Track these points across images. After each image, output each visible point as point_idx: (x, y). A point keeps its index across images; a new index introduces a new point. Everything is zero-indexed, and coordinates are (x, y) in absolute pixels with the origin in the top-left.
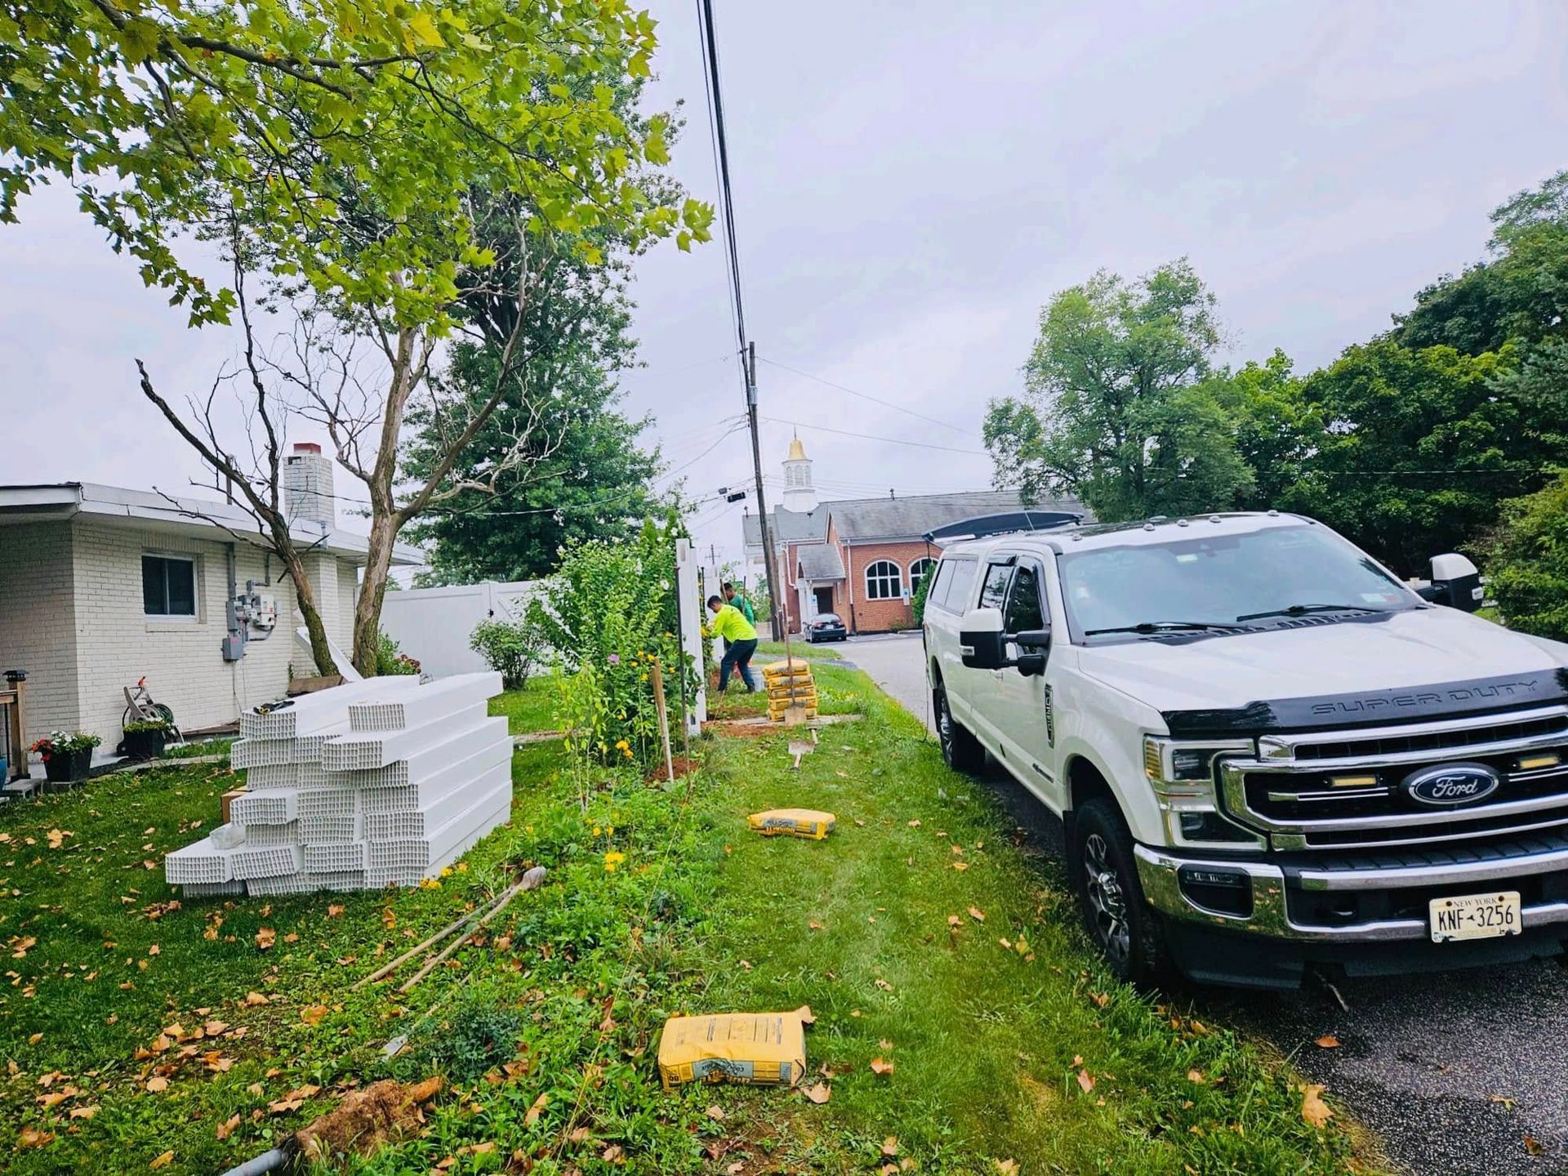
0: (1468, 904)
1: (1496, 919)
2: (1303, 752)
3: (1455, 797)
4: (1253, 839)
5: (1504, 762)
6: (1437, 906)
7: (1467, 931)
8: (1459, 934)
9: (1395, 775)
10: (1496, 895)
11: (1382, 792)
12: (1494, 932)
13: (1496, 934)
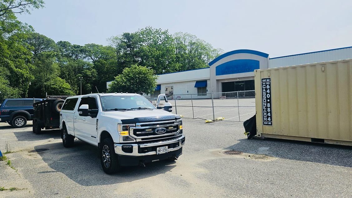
0: (162, 148)
1: (165, 150)
2: (142, 126)
3: (161, 132)
4: (134, 140)
5: (167, 128)
6: (158, 149)
7: (161, 152)
8: (160, 153)
9: (153, 129)
10: (165, 147)
11: (152, 132)
12: (164, 152)
13: (165, 153)
